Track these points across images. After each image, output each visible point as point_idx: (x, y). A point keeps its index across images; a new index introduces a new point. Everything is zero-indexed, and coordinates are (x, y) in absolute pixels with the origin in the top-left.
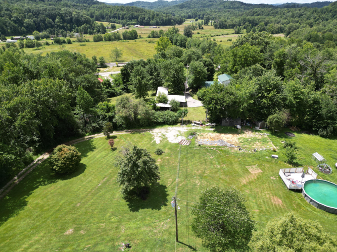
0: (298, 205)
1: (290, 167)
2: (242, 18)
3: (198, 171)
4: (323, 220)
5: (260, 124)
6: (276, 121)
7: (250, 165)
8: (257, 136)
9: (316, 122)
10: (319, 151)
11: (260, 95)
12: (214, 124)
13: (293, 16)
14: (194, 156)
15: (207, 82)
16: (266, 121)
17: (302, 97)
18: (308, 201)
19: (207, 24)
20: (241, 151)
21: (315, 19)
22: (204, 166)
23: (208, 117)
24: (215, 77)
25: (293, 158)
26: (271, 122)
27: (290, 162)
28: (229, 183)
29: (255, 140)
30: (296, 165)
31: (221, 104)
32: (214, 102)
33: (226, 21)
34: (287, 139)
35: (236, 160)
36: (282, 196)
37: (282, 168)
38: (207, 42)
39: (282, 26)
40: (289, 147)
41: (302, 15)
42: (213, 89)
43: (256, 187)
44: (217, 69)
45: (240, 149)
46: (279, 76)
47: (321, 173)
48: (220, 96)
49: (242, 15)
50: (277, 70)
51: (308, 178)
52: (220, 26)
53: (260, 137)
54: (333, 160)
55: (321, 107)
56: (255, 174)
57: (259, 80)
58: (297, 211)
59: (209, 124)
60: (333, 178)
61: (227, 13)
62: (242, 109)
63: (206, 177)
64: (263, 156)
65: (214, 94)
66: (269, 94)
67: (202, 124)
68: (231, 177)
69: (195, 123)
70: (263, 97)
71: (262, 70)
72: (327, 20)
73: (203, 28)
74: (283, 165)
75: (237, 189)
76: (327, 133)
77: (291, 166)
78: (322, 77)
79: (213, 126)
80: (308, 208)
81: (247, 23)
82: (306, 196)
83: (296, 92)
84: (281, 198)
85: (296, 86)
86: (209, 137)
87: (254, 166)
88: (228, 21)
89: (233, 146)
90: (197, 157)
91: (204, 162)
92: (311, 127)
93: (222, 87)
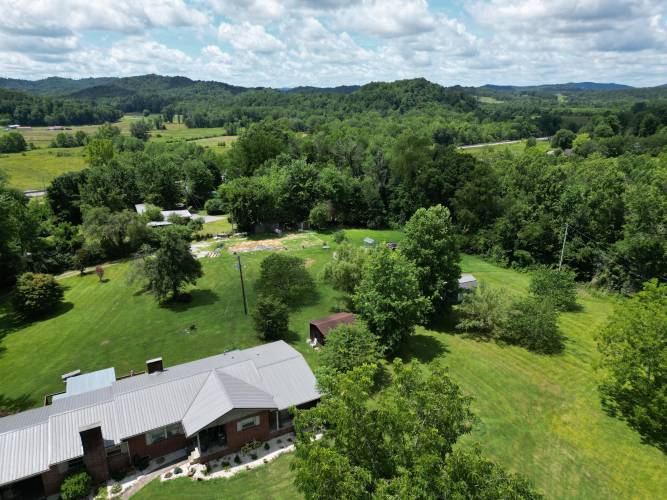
2: (233, 109)
5: (302, 225)
6: (320, 215)
8: (302, 237)
10: (369, 237)
12: (246, 233)
13: (313, 106)
16: (308, 219)
19: (171, 121)
20: (288, 251)
21: (344, 109)
26: (314, 218)
29: (301, 240)
33: (206, 115)
38: (186, 147)
39: (300, 121)
41: (325, 104)
45: (286, 250)
49: (231, 105)
52: (197, 123)
53: (306, 237)
59: (238, 234)
61: (204, 101)
64: (314, 250)
69: (218, 236)
72: (361, 111)
73: (164, 128)
79: (244, 235)
81: (244, 118)
86: (244, 246)
88: (209, 114)
89: (277, 248)
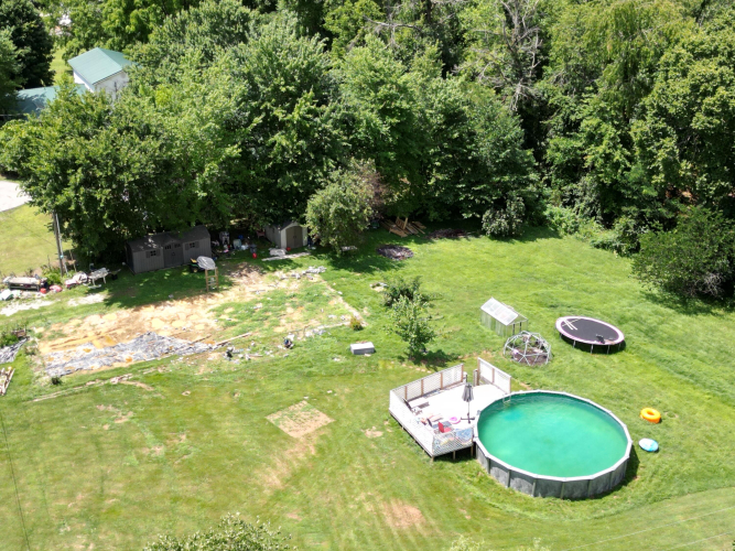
0: (476, 506)
1: (421, 376)
3: (71, 496)
4: (562, 533)
5: (283, 233)
6: (340, 214)
7: (281, 405)
8: (283, 285)
9: (468, 190)
10: (497, 290)
11: (258, 120)
12: (102, 273)
14: (42, 435)
15: (24, 93)
16: (303, 221)
17: (405, 105)
18: (502, 482)
20: (236, 361)
22: (95, 468)
23: (68, 245)
24: (57, 65)
25: (422, 338)
26: (322, 221)
27: (418, 358)
28: (214, 508)
29: (278, 301)
30: (438, 360)
31: (110, 179)
32: (80, 175)
34: (390, 273)
35: (226, 399)
36: (416, 491)
37: (394, 385)
40: (403, 300)
42: (59, 121)
43: (322, 487)
44: (58, 32)
45: (230, 355)
46: (311, 34)
47: (520, 370)
48: (97, 147)
50: (299, 9)
51: (484, 397)
53: (295, 286)
54: (544, 313)
55: (472, 134)
56: (308, 437)
57: (242, 60)
58: (477, 529)
59: (78, 277)
60: (558, 374)
62: (204, 188)
63: (112, 510)
64: (322, 357)
65: (70, 143)
66: (290, 110)
67: (47, 286)
68: (221, 479)
69: (13, 286)
70: (272, 125)
71: (246, 18)
74: (397, 373)
75: (248, 520)
76: (510, 220)
77: (422, 368)
78: (455, 21)
79: (99, 281)
80: (510, 508)
82: (491, 464)
83: (383, 91)
84: (413, 500)
85: (378, 65)
86: (91, 334)
87: (297, 407)
89: (202, 346)
90: (56, 433)
91: (92, 447)
92: (456, 209)
93: (99, 108)
